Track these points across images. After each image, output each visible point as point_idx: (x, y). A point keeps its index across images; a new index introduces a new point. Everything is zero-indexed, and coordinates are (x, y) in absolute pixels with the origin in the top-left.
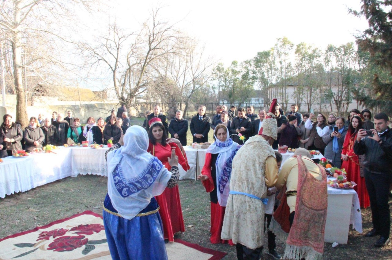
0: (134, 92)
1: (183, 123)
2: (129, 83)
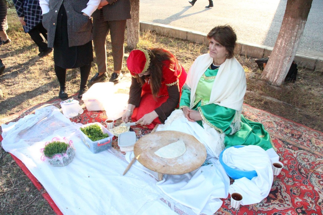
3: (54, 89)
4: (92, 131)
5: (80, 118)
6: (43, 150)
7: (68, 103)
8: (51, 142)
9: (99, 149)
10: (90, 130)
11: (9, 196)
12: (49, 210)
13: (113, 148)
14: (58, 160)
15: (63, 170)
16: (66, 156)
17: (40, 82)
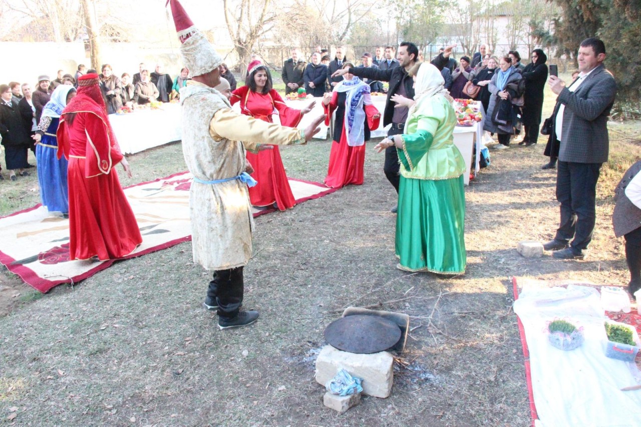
0: (256, 30)
1: (321, 69)
2: (248, 16)
3: (612, 271)
4: (618, 332)
5: (620, 316)
6: (549, 323)
7: (612, 291)
8: (561, 320)
9: (614, 354)
10: (617, 329)
11: (496, 348)
12: (523, 375)
13: (635, 364)
14: (558, 339)
15: (559, 353)
16: (569, 339)
17: (600, 255)
